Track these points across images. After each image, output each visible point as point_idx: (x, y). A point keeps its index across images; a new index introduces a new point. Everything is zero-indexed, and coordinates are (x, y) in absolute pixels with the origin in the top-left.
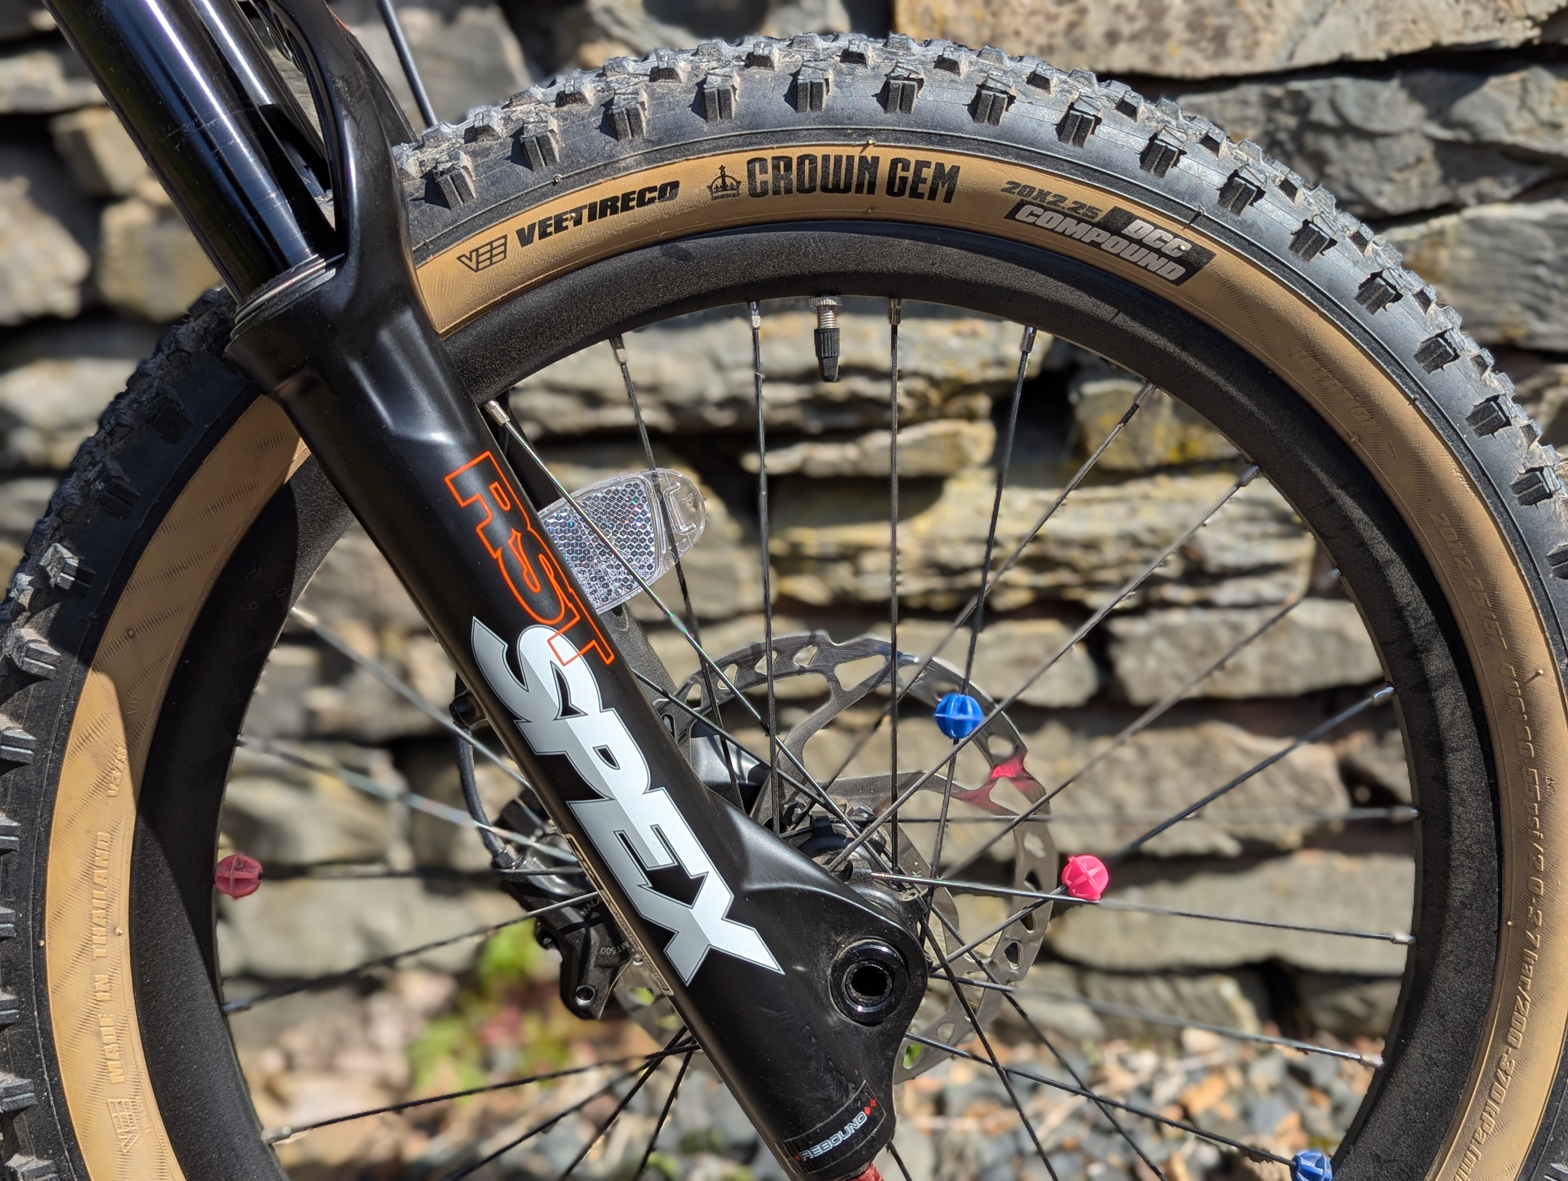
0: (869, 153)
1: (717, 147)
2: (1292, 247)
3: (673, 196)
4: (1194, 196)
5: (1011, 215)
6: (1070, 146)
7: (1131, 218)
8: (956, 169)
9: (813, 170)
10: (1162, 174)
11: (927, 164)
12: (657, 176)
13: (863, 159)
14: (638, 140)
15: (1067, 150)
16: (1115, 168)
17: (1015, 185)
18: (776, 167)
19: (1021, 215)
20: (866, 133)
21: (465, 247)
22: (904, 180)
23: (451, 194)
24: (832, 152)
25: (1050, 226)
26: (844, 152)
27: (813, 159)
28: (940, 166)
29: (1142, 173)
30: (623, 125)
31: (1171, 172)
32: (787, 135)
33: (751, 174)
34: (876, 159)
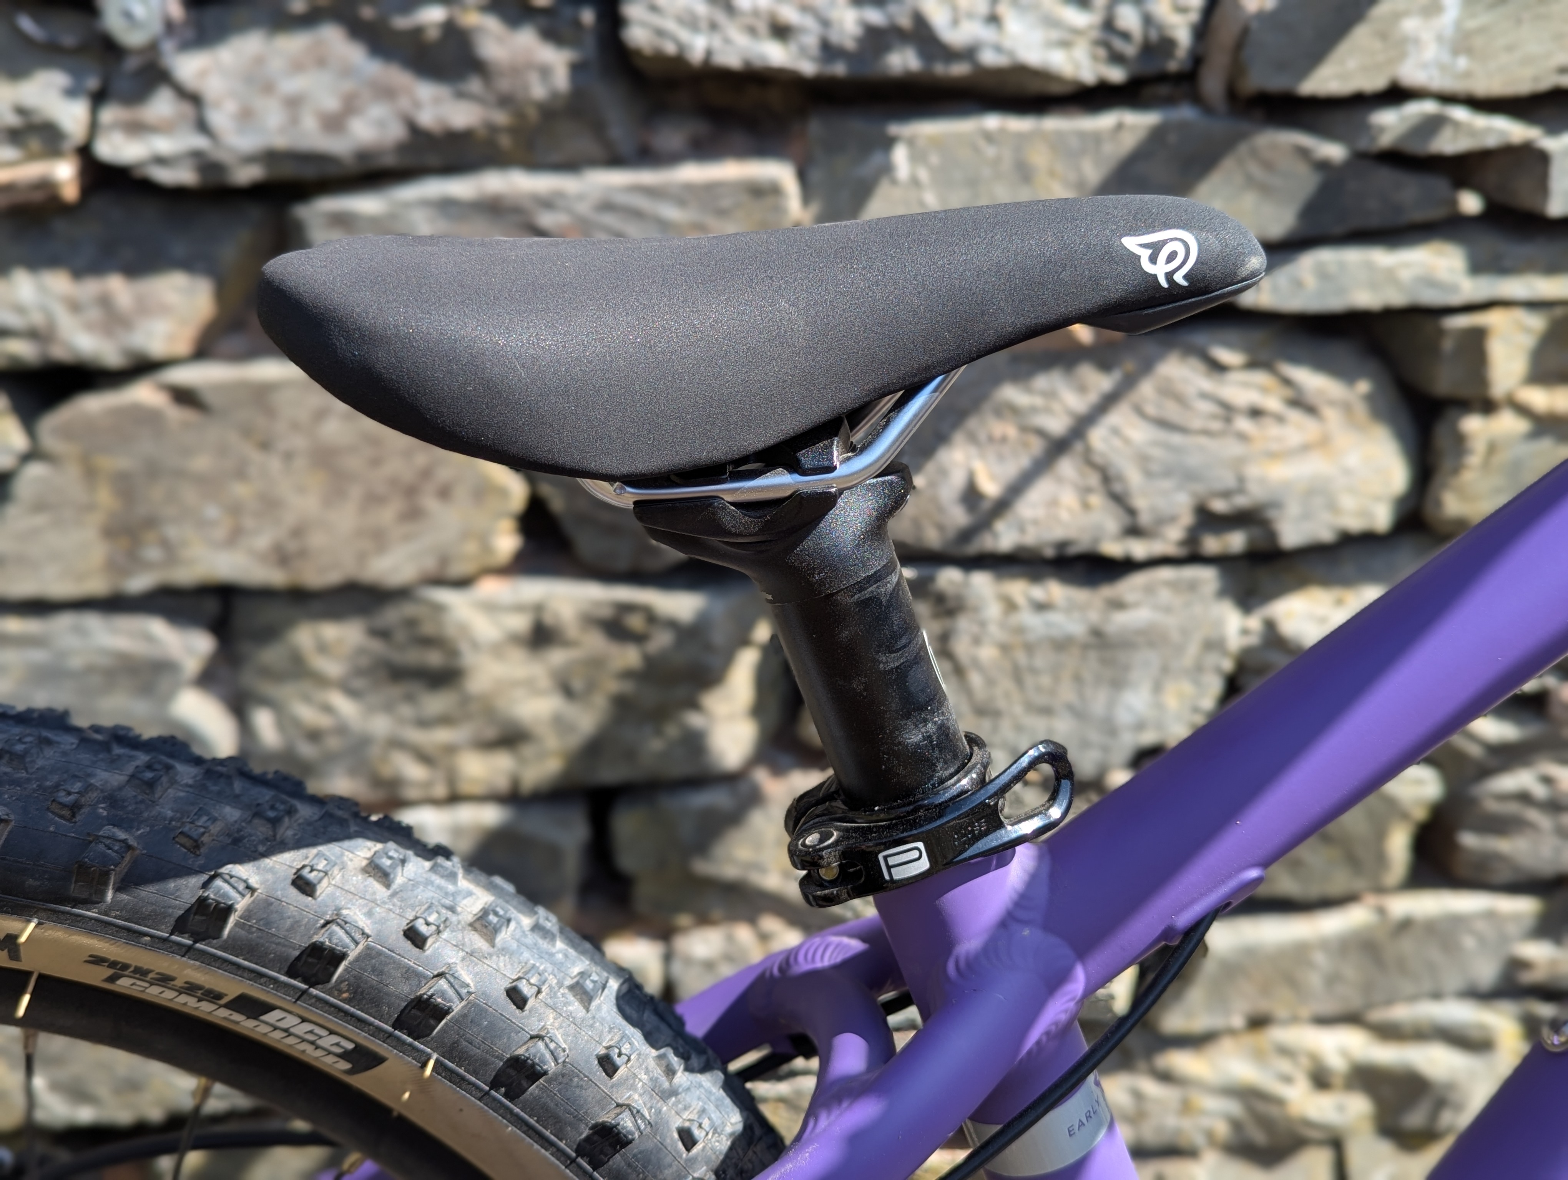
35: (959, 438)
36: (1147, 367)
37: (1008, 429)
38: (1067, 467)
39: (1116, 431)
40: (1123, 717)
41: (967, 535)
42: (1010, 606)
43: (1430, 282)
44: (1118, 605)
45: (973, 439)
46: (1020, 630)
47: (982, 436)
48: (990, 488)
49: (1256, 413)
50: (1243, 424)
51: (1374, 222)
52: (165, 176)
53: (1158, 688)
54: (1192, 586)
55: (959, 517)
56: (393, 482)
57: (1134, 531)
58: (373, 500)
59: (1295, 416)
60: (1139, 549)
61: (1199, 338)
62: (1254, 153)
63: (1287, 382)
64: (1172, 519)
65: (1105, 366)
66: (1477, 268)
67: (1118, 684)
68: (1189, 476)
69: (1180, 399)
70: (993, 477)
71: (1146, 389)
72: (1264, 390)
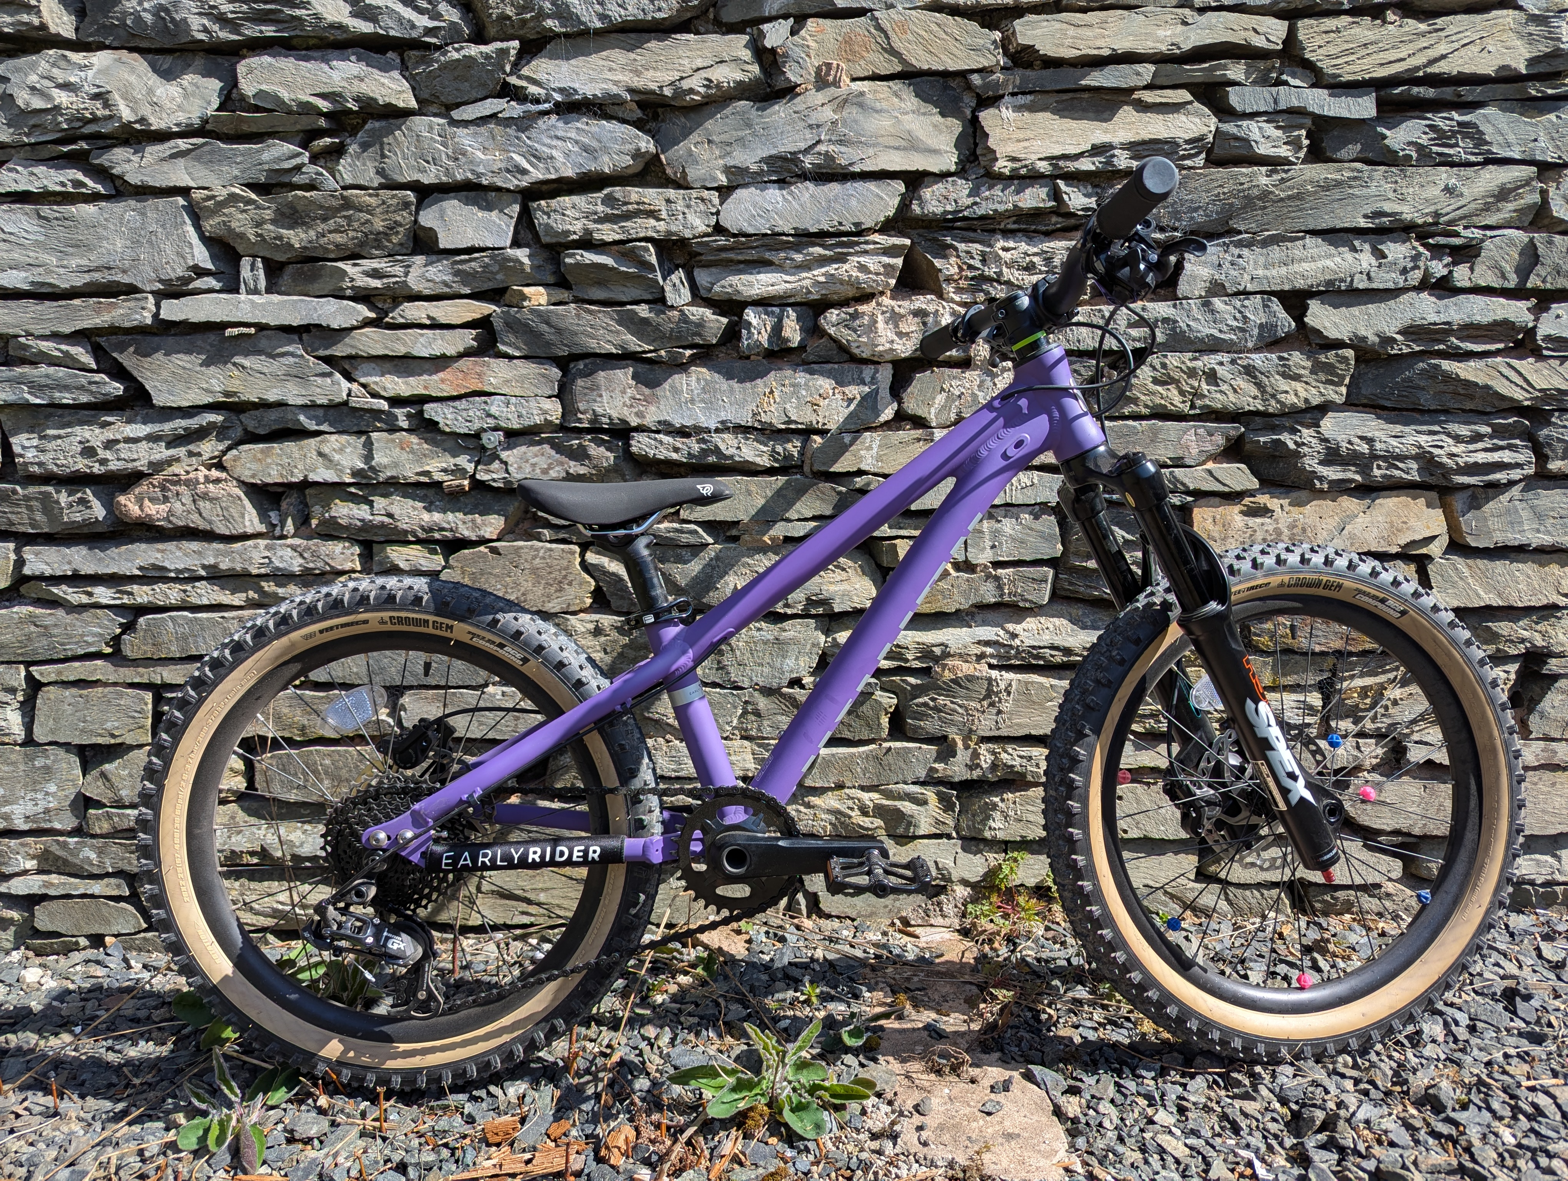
7: (1388, 600)
12: (1266, 581)
18: (1296, 580)
35: (731, 572)
37: (745, 570)
40: (785, 668)
44: (783, 630)
45: (736, 573)
47: (739, 571)
52: (495, 484)
53: (796, 659)
54: (807, 625)
57: (788, 606)
59: (839, 571)
60: (790, 612)
62: (818, 489)
64: (800, 602)
67: (784, 657)
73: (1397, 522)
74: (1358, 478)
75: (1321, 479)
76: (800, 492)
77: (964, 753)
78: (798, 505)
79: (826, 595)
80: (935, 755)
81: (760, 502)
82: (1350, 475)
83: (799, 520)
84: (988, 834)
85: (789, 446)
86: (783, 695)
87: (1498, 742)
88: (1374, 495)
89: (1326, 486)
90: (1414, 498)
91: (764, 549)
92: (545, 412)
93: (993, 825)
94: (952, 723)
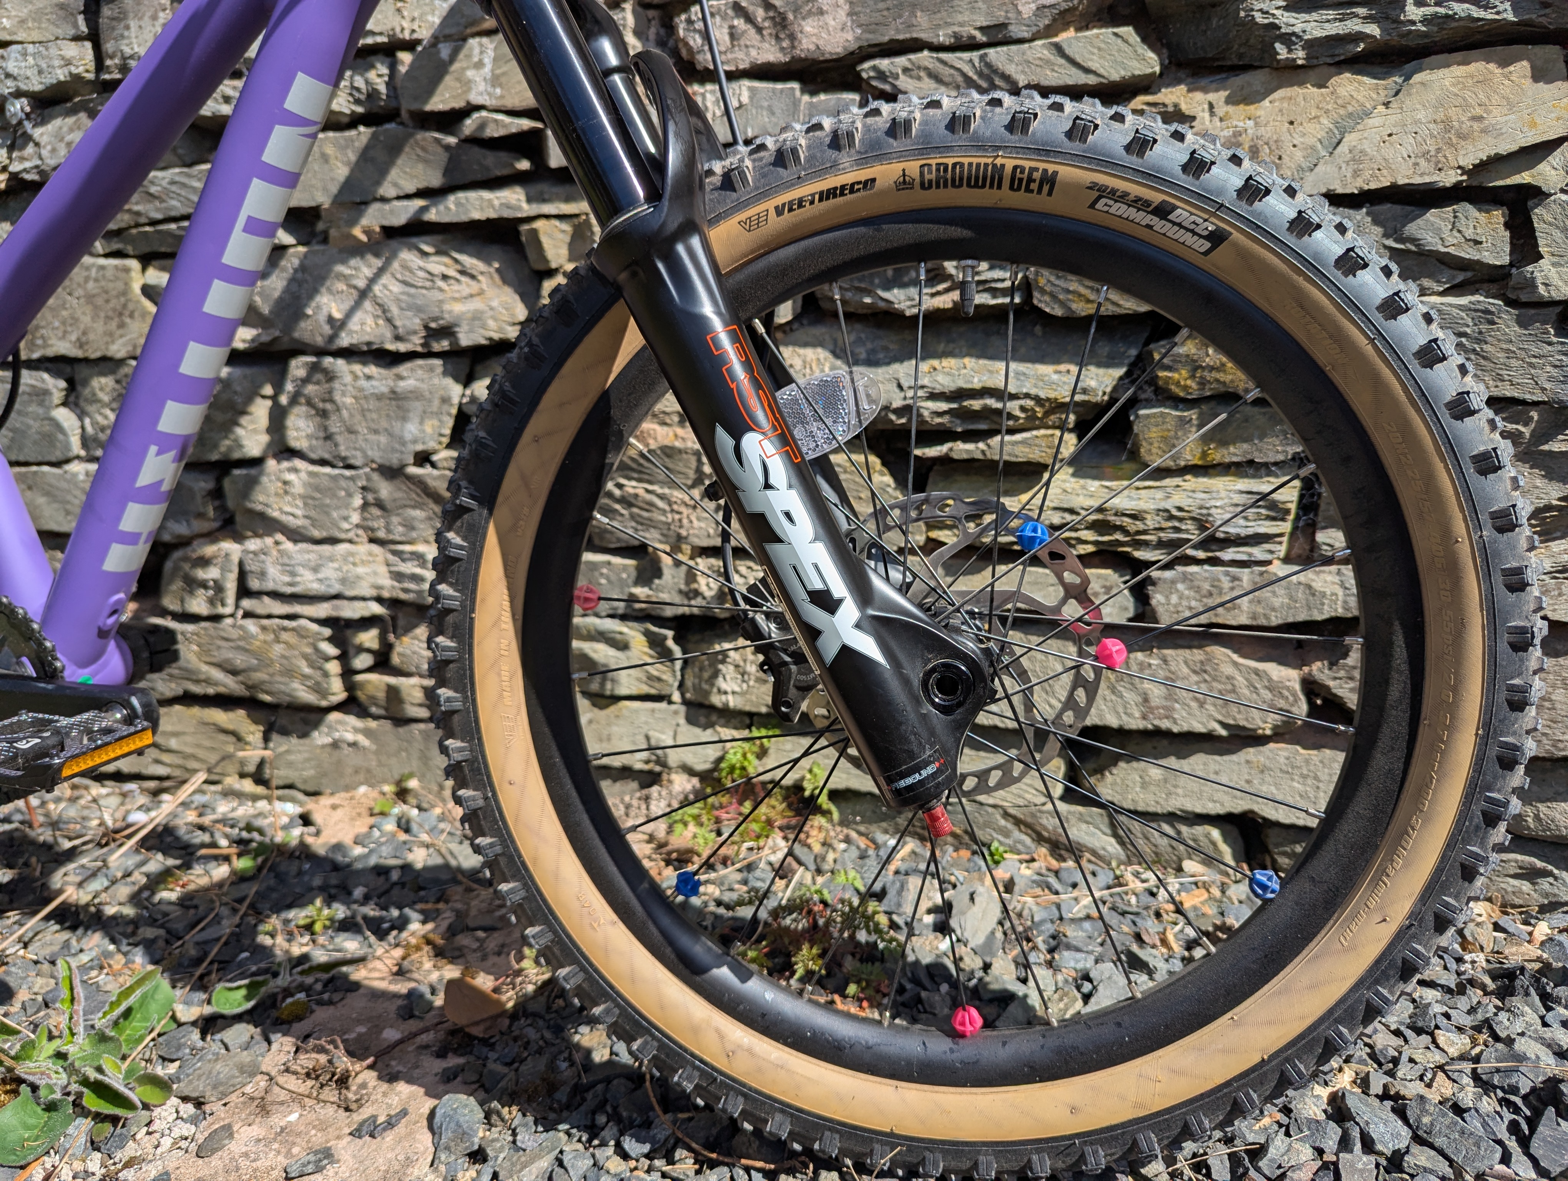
0: (999, 161)
1: (902, 156)
2: (1288, 229)
3: (872, 188)
4: (1220, 193)
5: (1092, 206)
6: (1134, 158)
7: (1174, 208)
8: (1055, 173)
9: (962, 172)
10: (1198, 178)
11: (1037, 169)
12: (863, 175)
13: (994, 166)
14: (853, 151)
15: (1133, 161)
16: (1164, 173)
17: (1096, 184)
18: (938, 170)
19: (1100, 205)
20: (999, 148)
21: (743, 216)
22: (1021, 180)
23: (738, 184)
24: (975, 161)
25: (1119, 213)
26: (983, 161)
27: (962, 165)
28: (1045, 171)
29: (1184, 177)
30: (844, 141)
31: (1204, 177)
32: (948, 149)
33: (922, 174)
34: (1003, 166)
35: (323, 290)
36: (394, 255)
37: (341, 286)
38: (367, 305)
39: (385, 287)
40: (408, 437)
41: (332, 338)
42: (356, 377)
43: (508, 206)
44: (400, 377)
45: (329, 291)
46: (361, 390)
47: (334, 288)
48: (337, 315)
49: (445, 277)
50: (440, 283)
51: (479, 177)
52: (28, 177)
53: (421, 423)
54: (431, 369)
55: (327, 330)
56: (114, 310)
57: (398, 338)
58: (108, 318)
59: (463, 279)
60: (402, 347)
61: (414, 240)
62: (417, 143)
63: (456, 261)
64: (415, 332)
65: (377, 255)
66: (529, 200)
67: (404, 419)
68: (419, 309)
69: (411, 271)
70: (339, 310)
71: (396, 265)
72: (446, 265)
73: (1460, 118)
74: (1373, 30)
75: (1288, 39)
76: (394, 150)
77: (673, 571)
78: (394, 174)
79: (448, 318)
80: (634, 573)
81: (342, 172)
82: (1354, 26)
83: (399, 198)
84: (717, 700)
85: (372, 75)
86: (410, 478)
87: (1464, 550)
88: (1408, 67)
89: (1300, 55)
90: (1504, 63)
91: (358, 250)
92: (68, 63)
93: (724, 686)
94: (649, 524)
